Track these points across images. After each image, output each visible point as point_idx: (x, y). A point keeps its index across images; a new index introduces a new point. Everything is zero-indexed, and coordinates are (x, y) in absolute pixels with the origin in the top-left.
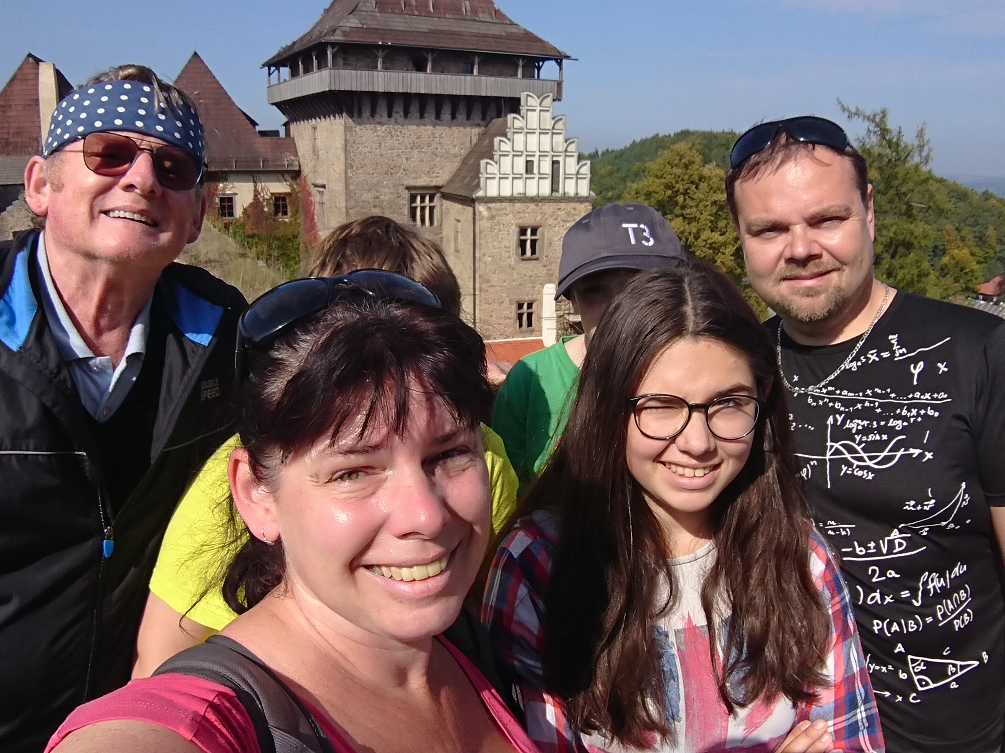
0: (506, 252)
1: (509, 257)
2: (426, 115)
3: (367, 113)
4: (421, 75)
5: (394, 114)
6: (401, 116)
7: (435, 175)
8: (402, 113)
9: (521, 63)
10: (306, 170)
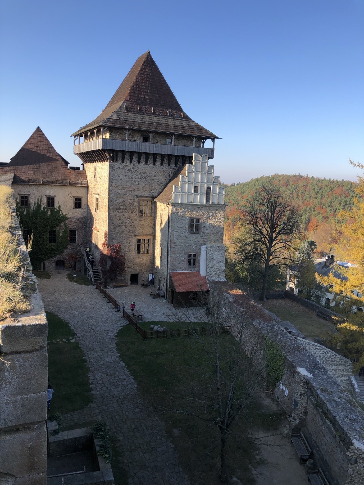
0: (184, 230)
1: (185, 232)
2: (149, 163)
3: (120, 161)
4: (146, 144)
5: (133, 162)
6: (136, 163)
7: (152, 192)
8: (137, 162)
9: (194, 140)
10: (90, 186)
